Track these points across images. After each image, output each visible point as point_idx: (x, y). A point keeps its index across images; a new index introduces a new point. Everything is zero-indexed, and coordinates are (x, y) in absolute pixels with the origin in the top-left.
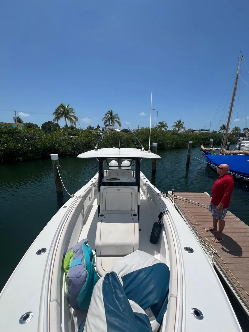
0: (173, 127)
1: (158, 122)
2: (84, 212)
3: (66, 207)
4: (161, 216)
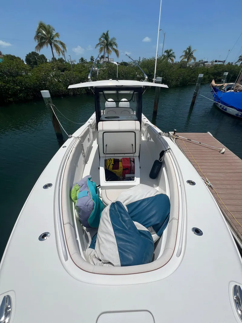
0: (181, 57)
1: (164, 51)
2: (85, 152)
3: (66, 147)
4: (162, 154)
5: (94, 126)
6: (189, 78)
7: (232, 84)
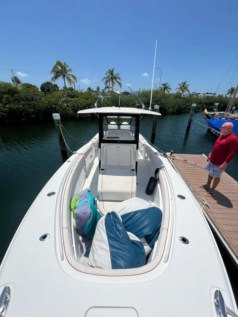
0: (176, 89)
1: (161, 84)
2: (87, 167)
3: (70, 161)
4: (157, 171)
5: (97, 145)
6: (184, 106)
7: (222, 112)
